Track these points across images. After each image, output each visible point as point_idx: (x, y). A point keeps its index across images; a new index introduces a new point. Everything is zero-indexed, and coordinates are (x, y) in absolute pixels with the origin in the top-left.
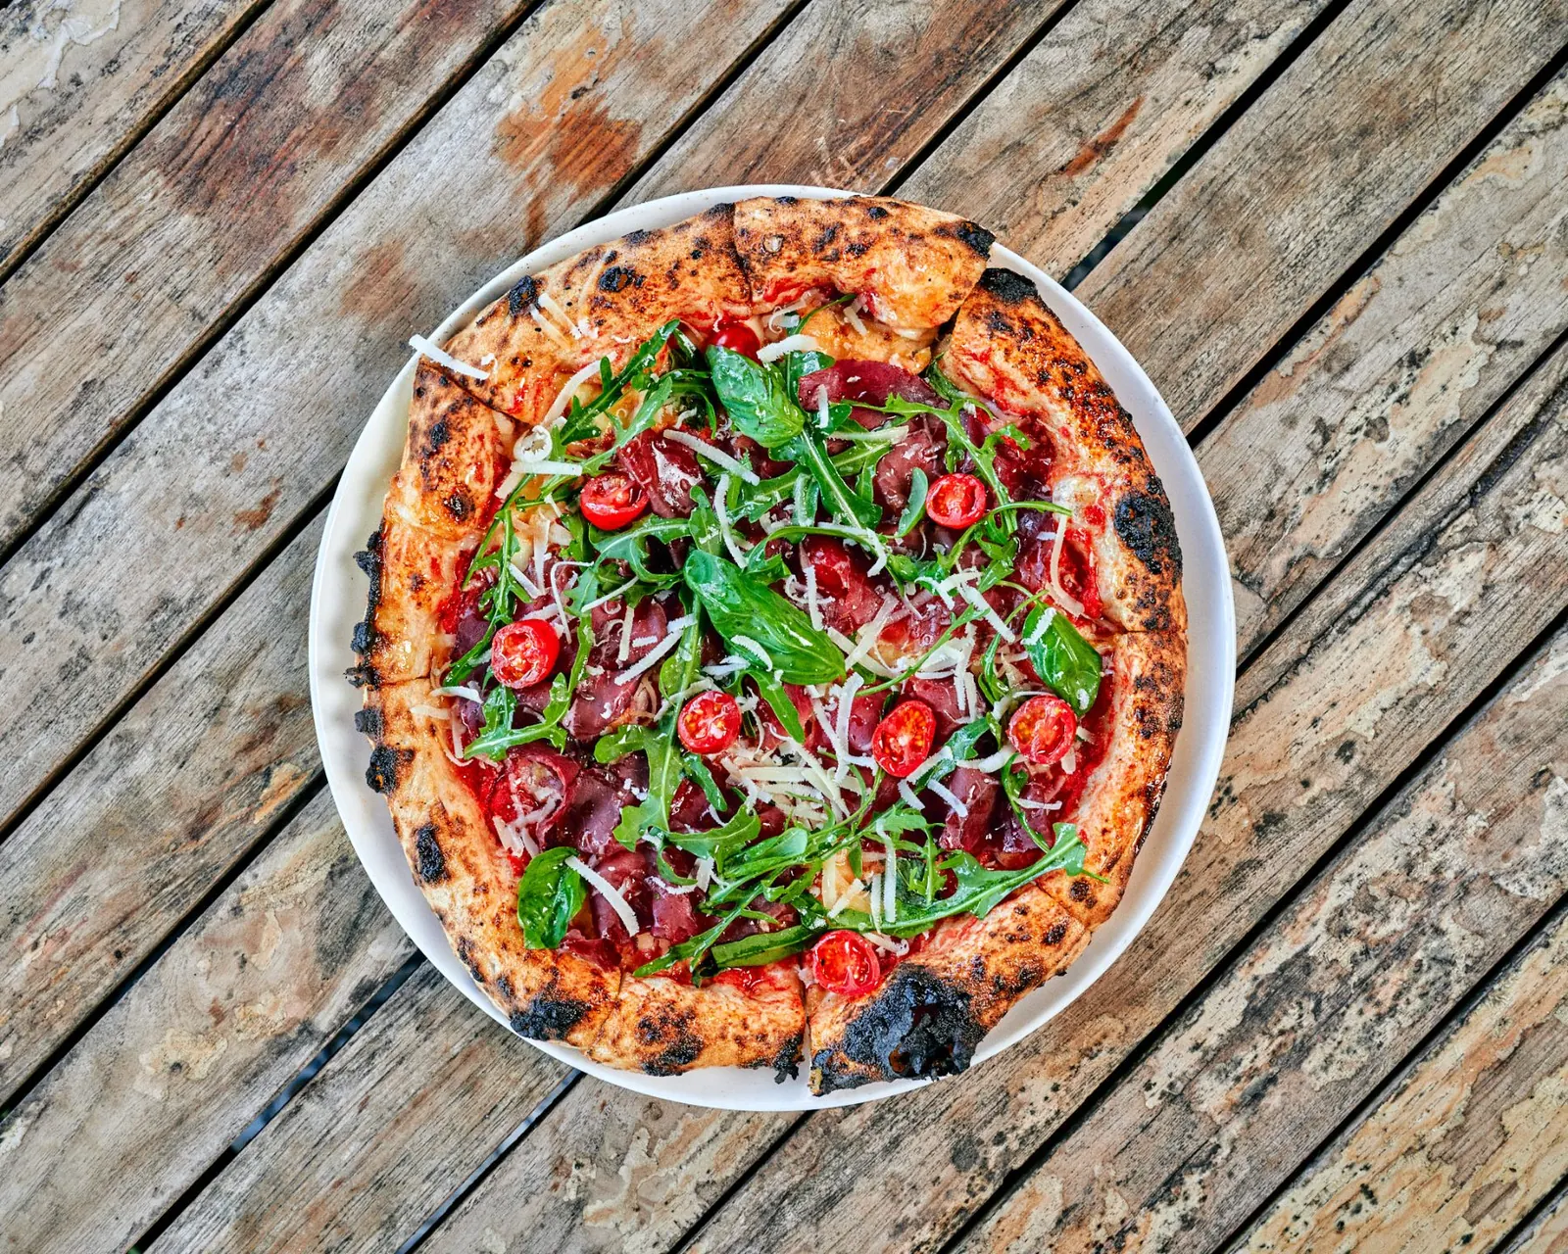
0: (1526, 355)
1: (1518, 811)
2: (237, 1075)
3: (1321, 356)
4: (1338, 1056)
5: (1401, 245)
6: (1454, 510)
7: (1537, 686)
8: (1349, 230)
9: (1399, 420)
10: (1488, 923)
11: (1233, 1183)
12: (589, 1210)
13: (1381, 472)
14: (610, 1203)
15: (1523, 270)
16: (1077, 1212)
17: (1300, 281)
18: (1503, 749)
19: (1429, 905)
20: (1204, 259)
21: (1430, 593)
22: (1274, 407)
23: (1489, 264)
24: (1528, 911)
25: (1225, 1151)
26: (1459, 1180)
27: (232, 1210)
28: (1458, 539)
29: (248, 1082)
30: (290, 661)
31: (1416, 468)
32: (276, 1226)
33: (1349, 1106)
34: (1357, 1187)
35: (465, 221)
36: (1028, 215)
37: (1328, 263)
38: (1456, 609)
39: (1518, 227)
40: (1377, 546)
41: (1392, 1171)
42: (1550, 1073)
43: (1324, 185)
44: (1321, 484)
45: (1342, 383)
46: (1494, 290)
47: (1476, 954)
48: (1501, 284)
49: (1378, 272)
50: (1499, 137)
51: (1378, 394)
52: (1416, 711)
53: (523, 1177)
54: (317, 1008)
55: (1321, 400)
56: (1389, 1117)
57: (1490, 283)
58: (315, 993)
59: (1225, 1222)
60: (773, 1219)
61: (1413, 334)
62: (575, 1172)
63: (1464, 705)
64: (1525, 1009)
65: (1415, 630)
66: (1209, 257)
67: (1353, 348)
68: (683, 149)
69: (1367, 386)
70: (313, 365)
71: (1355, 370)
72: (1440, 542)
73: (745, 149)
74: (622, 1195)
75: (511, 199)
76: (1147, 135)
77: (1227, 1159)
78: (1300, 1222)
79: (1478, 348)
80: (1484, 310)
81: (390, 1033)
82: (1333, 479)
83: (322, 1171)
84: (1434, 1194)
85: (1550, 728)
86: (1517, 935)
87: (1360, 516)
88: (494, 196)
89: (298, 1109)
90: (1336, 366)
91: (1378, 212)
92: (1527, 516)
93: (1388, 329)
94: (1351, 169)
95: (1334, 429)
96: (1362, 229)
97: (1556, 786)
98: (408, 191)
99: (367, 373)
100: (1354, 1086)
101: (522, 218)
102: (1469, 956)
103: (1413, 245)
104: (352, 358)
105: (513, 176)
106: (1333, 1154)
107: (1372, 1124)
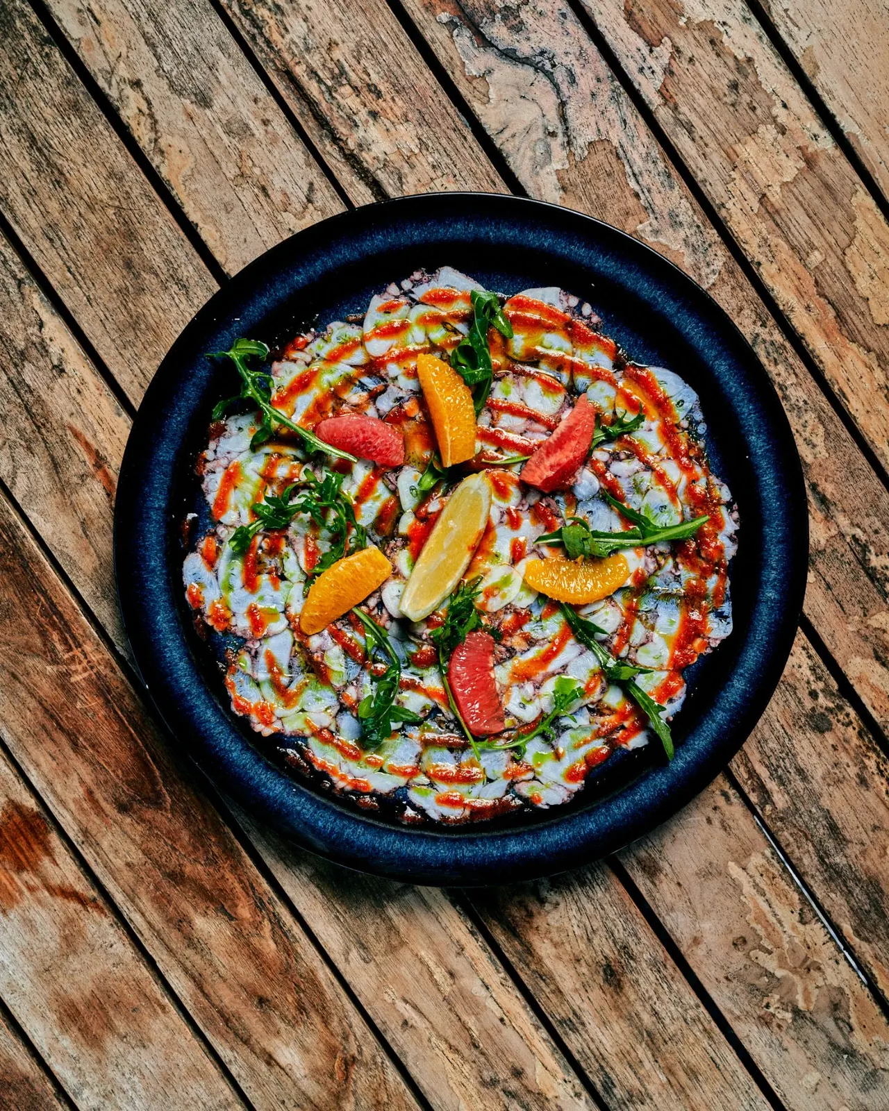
0: (321, 183)
4: (807, 434)
5: (219, 257)
8: (199, 293)
10: (733, 303)
11: (883, 532)
12: (801, 1005)
14: (800, 989)
15: (257, 171)
16: (880, 650)
23: (247, 196)
24: (731, 272)
25: (858, 532)
33: (845, 434)
35: (52, 944)
39: (223, 165)
42: (853, 282)
43: (162, 304)
46: (267, 195)
47: (754, 316)
48: (264, 189)
50: (154, 166)
53: (767, 1049)
56: (859, 406)
57: (262, 198)
60: (837, 873)
62: (772, 1010)
64: (802, 290)
68: (34, 772)
70: (136, 1079)
73: (43, 727)
74: (796, 978)
75: (43, 907)
76: (96, 427)
77: (865, 532)
80: (281, 207)
86: (747, 284)
88: (38, 918)
91: (191, 268)
94: (155, 281)
96: (201, 283)
97: (643, 231)
98: (21, 982)
99: (150, 1040)
100: (831, 427)
101: (58, 902)
102: (754, 323)
103: (221, 248)
104: (137, 1049)
105: (26, 902)
106: (877, 453)
107: (861, 420)
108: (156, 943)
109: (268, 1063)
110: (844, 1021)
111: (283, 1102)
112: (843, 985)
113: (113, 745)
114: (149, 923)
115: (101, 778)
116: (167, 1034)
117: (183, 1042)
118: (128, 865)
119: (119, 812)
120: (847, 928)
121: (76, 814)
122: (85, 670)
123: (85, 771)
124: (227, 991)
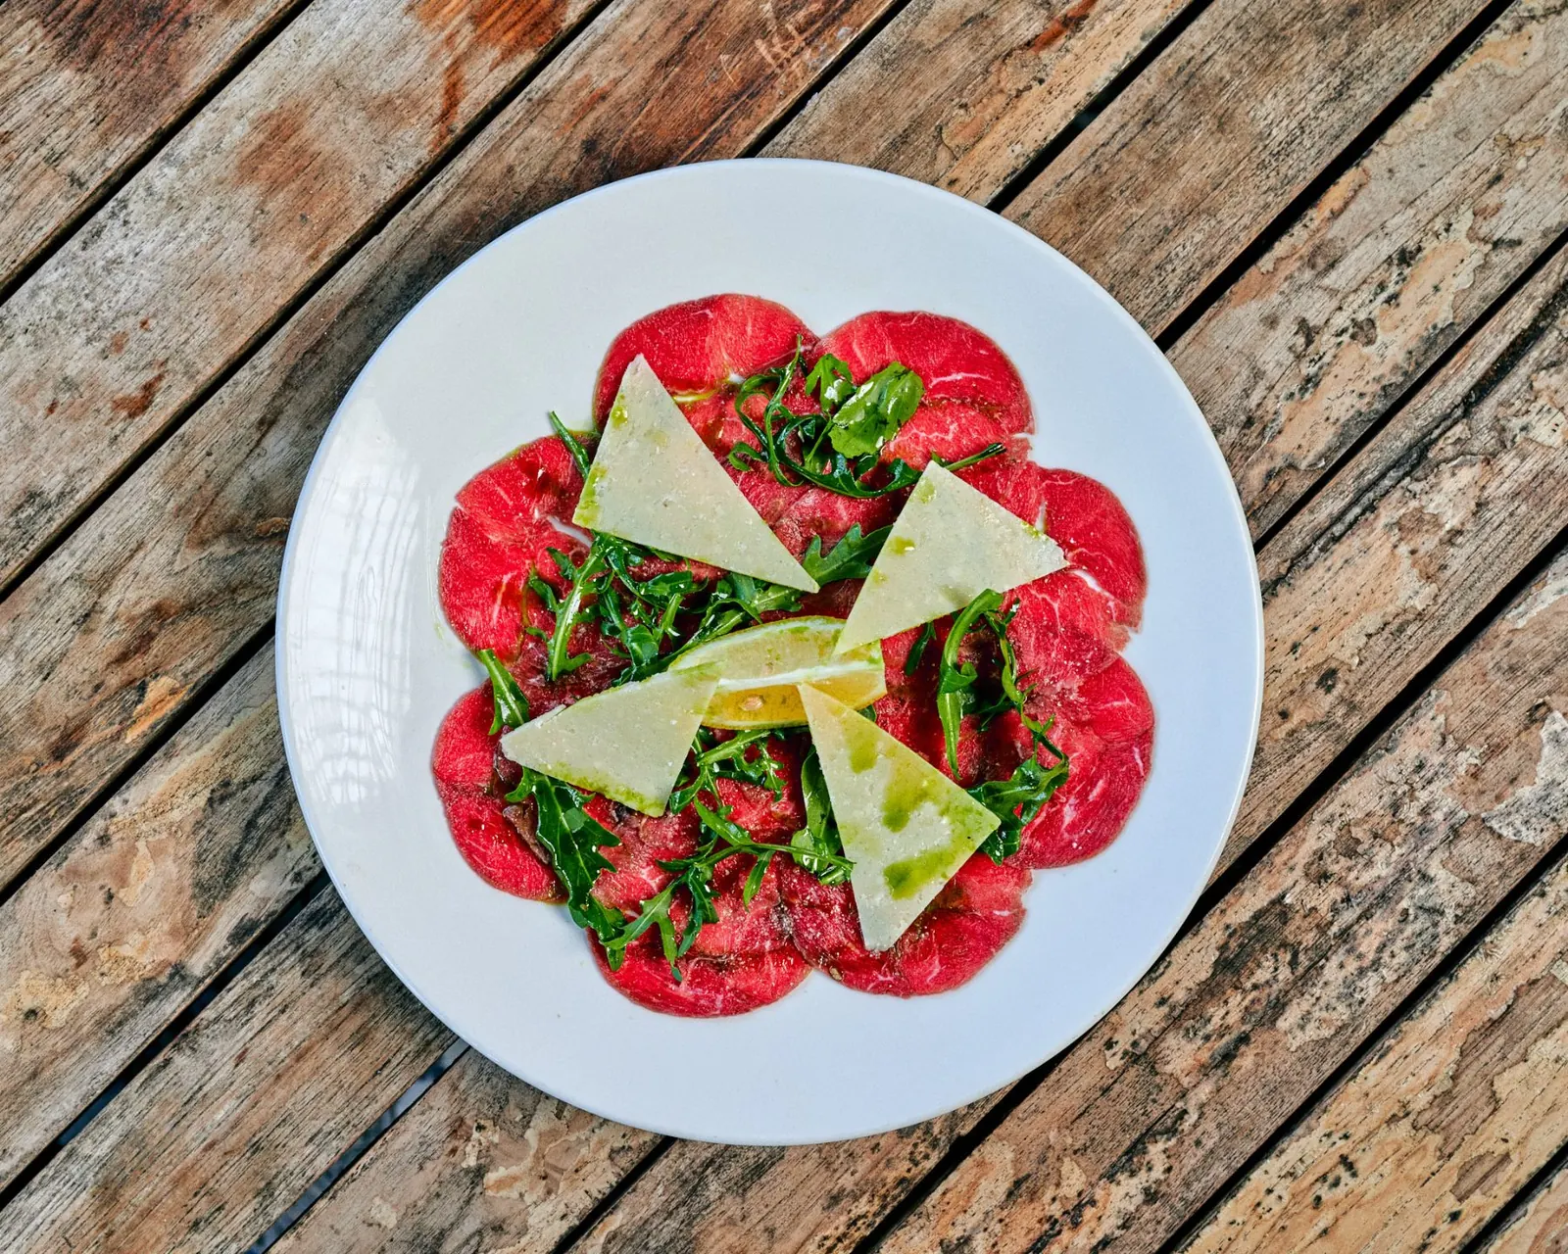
0: (1523, 255)
1: (1513, 747)
2: (100, 1024)
3: (1305, 251)
4: (1317, 1014)
5: (1391, 134)
6: (1446, 420)
7: (1534, 613)
8: (1336, 116)
9: (1388, 323)
10: (1479, 870)
11: (1200, 1153)
12: (491, 1177)
13: (1369, 378)
14: (514, 1170)
15: (1521, 164)
16: (1029, 1184)
17: (1283, 170)
18: (1497, 680)
19: (1416, 849)
20: (1180, 145)
21: (1421, 509)
22: (1254, 305)
23: (1486, 157)
24: (1522, 857)
25: (1192, 1117)
26: (1447, 1151)
27: (90, 1176)
28: (1450, 451)
29: (111, 1032)
30: (171, 563)
31: (1405, 373)
32: (139, 1195)
33: (1328, 1068)
34: (1336, 1158)
35: (376, 85)
36: (990, 93)
37: (1313, 152)
38: (1448, 527)
39: (1518, 117)
40: (1363, 458)
41: (1374, 1140)
42: (1546, 1035)
43: (1310, 68)
44: (1303, 390)
45: (1327, 281)
46: (1491, 184)
47: (1467, 902)
48: (1498, 178)
49: (1366, 163)
50: (1498, 21)
51: (1365, 294)
52: (1404, 637)
53: (417, 1141)
54: (191, 949)
55: (1304, 299)
56: (1372, 1081)
57: (1486, 177)
58: (188, 933)
59: (1191, 1196)
60: (694, 1189)
61: (1403, 230)
62: (476, 1135)
63: (1455, 631)
64: (1519, 964)
65: (1404, 549)
66: (1185, 143)
67: (1339, 243)
68: (617, 13)
69: (1354, 285)
70: (204, 238)
71: (1341, 267)
72: (1430, 455)
73: (685, 14)
74: (528, 1162)
75: (427, 62)
76: (1120, 9)
77: (1195, 1126)
78: (1273, 1196)
79: (1475, 246)
80: (1480, 205)
81: (273, 978)
82: (1316, 385)
83: (192, 1133)
84: (1419, 1167)
85: (1548, 658)
86: (1511, 883)
87: (1344, 426)
88: (409, 58)
89: (167, 1062)
90: (1321, 263)
91: (1367, 98)
92: (1523, 429)
93: (1375, 225)
94: (1338, 51)
95: (1318, 330)
96: (1350, 116)
97: (1554, 721)
98: (314, 51)
99: (264, 247)
100: (1334, 1046)
101: (438, 82)
102: (1459, 905)
103: (1404, 134)
104: (248, 232)
105: (430, 37)
106: (1311, 1120)
107: (1351, 1091)
108: (406, 230)
109: (262, 422)
110: (479, 1245)
111: (209, 454)
112: (531, 1231)
113: (679, 114)
114: (432, 214)
115: (627, 109)
116: (278, 270)
117: (270, 295)
118: (510, 169)
119: (583, 142)
120: (616, 1221)
121: (569, 83)
122: (776, 57)
123: (632, 83)
124: (355, 344)
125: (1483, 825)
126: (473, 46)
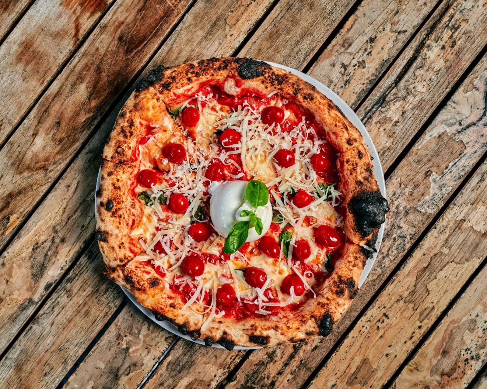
0: (408, 35)
1: (422, 185)
2: (9, 319)
3: (341, 42)
5: (363, 3)
6: (390, 88)
7: (423, 143)
9: (369, 61)
10: (416, 223)
12: (131, 350)
13: (365, 78)
14: (137, 347)
15: (404, 7)
17: (331, 18)
18: (414, 165)
19: (396, 219)
20: (299, 15)
21: (385, 116)
22: (327, 61)
23: (393, 6)
24: (428, 217)
26: (415, 308)
27: (13, 364)
28: (392, 98)
29: (13, 321)
30: (12, 180)
31: (376, 76)
32: (28, 368)
33: (377, 288)
34: (382, 314)
35: (54, 28)
36: (239, 6)
37: (340, 12)
38: (394, 121)
40: (366, 103)
41: (393, 308)
42: (441, 270)
44: (345, 84)
45: (349, 51)
46: (395, 14)
47: (413, 233)
48: (397, 12)
49: (356, 13)
51: (361, 53)
52: (385, 156)
53: (107, 342)
54: (33, 294)
55: (342, 57)
56: (390, 290)
57: (394, 13)
58: (32, 289)
59: (340, 331)
61: (370, 32)
62: (125, 338)
63: (400, 152)
64: (431, 250)
65: (381, 129)
66: (301, 14)
67: (351, 39)
69: (357, 50)
70: (9, 81)
71: (353, 46)
72: (386, 99)
74: (141, 344)
75: (68, 19)
78: (364, 328)
79: (392, 34)
80: (393, 21)
81: (59, 299)
82: (349, 83)
83: (41, 348)
84: (408, 314)
85: (429, 157)
86: (425, 226)
87: (359, 94)
88: (63, 19)
89: (31, 328)
90: (346, 45)
92: (414, 88)
93: (362, 31)
95: (348, 66)
97: (433, 175)
98: (34, 21)
99: (27, 82)
100: (378, 281)
101: (73, 25)
102: (411, 234)
103: (367, 3)
104: (21, 78)
105: (68, 12)
106: (373, 304)
107: (385, 293)
108: (69, 71)
109: (33, 135)
110: (130, 370)
111: (19, 146)
112: (145, 365)
113: (146, 25)
114: (76, 65)
115: (130, 26)
116: (32, 88)
117: (31, 96)
118: (97, 49)
119: (118, 38)
120: (169, 359)
121: (112, 20)
122: (173, 4)
123: (131, 17)
124: (58, 108)
125: (415, 210)
126: (82, 12)
